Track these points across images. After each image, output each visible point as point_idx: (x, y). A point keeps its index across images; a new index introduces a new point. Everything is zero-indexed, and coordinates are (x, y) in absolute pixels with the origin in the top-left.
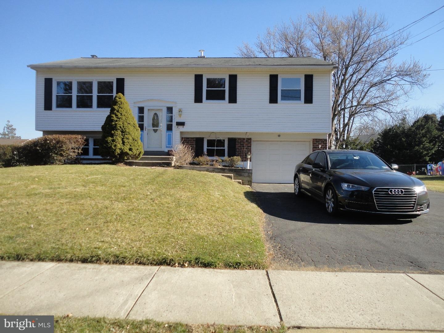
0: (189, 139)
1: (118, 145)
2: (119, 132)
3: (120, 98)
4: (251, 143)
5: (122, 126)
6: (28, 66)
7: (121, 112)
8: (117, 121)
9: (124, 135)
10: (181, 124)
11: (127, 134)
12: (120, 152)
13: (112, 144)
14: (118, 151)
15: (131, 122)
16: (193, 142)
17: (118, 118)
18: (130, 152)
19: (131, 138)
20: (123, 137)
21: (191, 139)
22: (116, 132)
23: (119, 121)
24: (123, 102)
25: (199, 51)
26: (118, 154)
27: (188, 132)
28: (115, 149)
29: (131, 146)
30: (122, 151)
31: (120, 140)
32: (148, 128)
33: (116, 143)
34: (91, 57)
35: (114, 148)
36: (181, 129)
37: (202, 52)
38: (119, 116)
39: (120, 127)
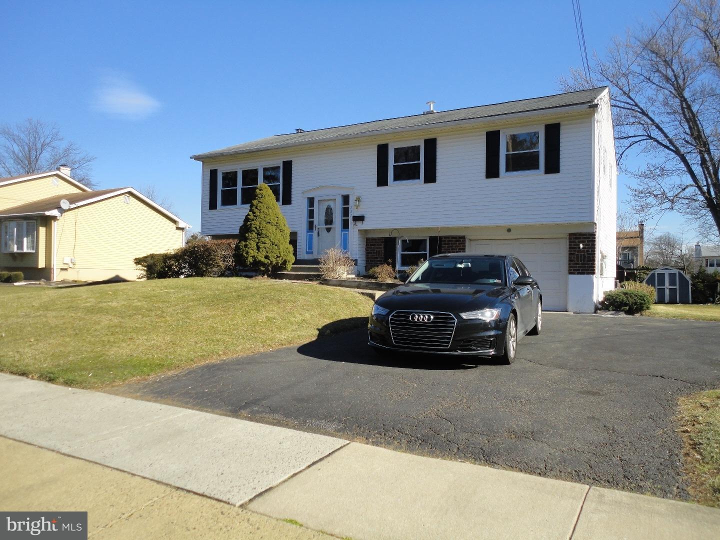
0: (376, 240)
1: (251, 251)
2: (254, 235)
3: (261, 190)
4: (464, 243)
5: (258, 227)
6: (191, 158)
7: (259, 208)
8: (253, 220)
9: (260, 238)
10: (361, 218)
11: (263, 237)
12: (253, 261)
13: (244, 250)
14: (250, 260)
15: (272, 220)
16: (381, 245)
17: (255, 216)
18: (266, 260)
19: (268, 241)
20: (258, 241)
21: (372, 240)
22: (250, 235)
23: (255, 220)
24: (264, 194)
25: (427, 103)
26: (251, 263)
27: (374, 230)
28: (247, 258)
29: (267, 252)
30: (255, 259)
31: (254, 245)
32: (319, 227)
33: (249, 249)
34: (295, 132)
35: (246, 255)
36: (361, 226)
37: (432, 105)
38: (258, 214)
39: (256, 228)
